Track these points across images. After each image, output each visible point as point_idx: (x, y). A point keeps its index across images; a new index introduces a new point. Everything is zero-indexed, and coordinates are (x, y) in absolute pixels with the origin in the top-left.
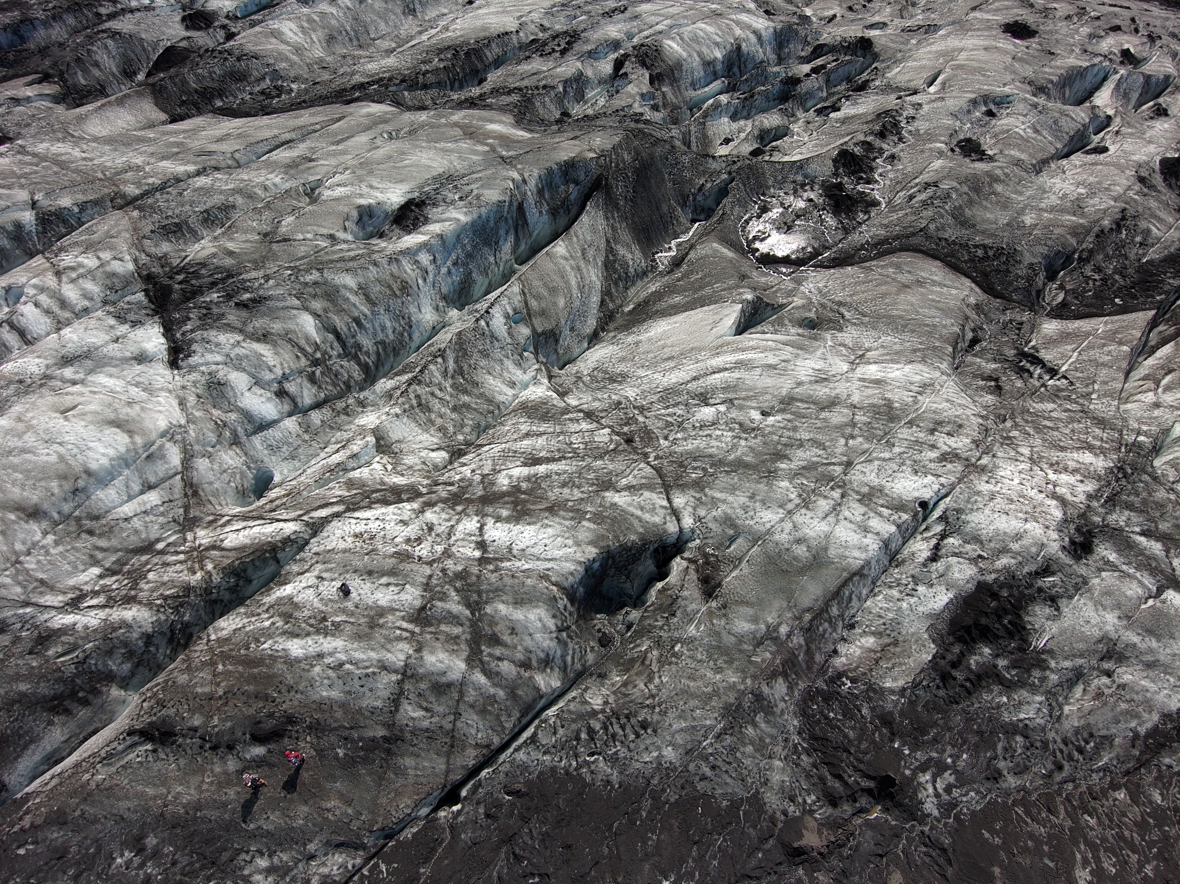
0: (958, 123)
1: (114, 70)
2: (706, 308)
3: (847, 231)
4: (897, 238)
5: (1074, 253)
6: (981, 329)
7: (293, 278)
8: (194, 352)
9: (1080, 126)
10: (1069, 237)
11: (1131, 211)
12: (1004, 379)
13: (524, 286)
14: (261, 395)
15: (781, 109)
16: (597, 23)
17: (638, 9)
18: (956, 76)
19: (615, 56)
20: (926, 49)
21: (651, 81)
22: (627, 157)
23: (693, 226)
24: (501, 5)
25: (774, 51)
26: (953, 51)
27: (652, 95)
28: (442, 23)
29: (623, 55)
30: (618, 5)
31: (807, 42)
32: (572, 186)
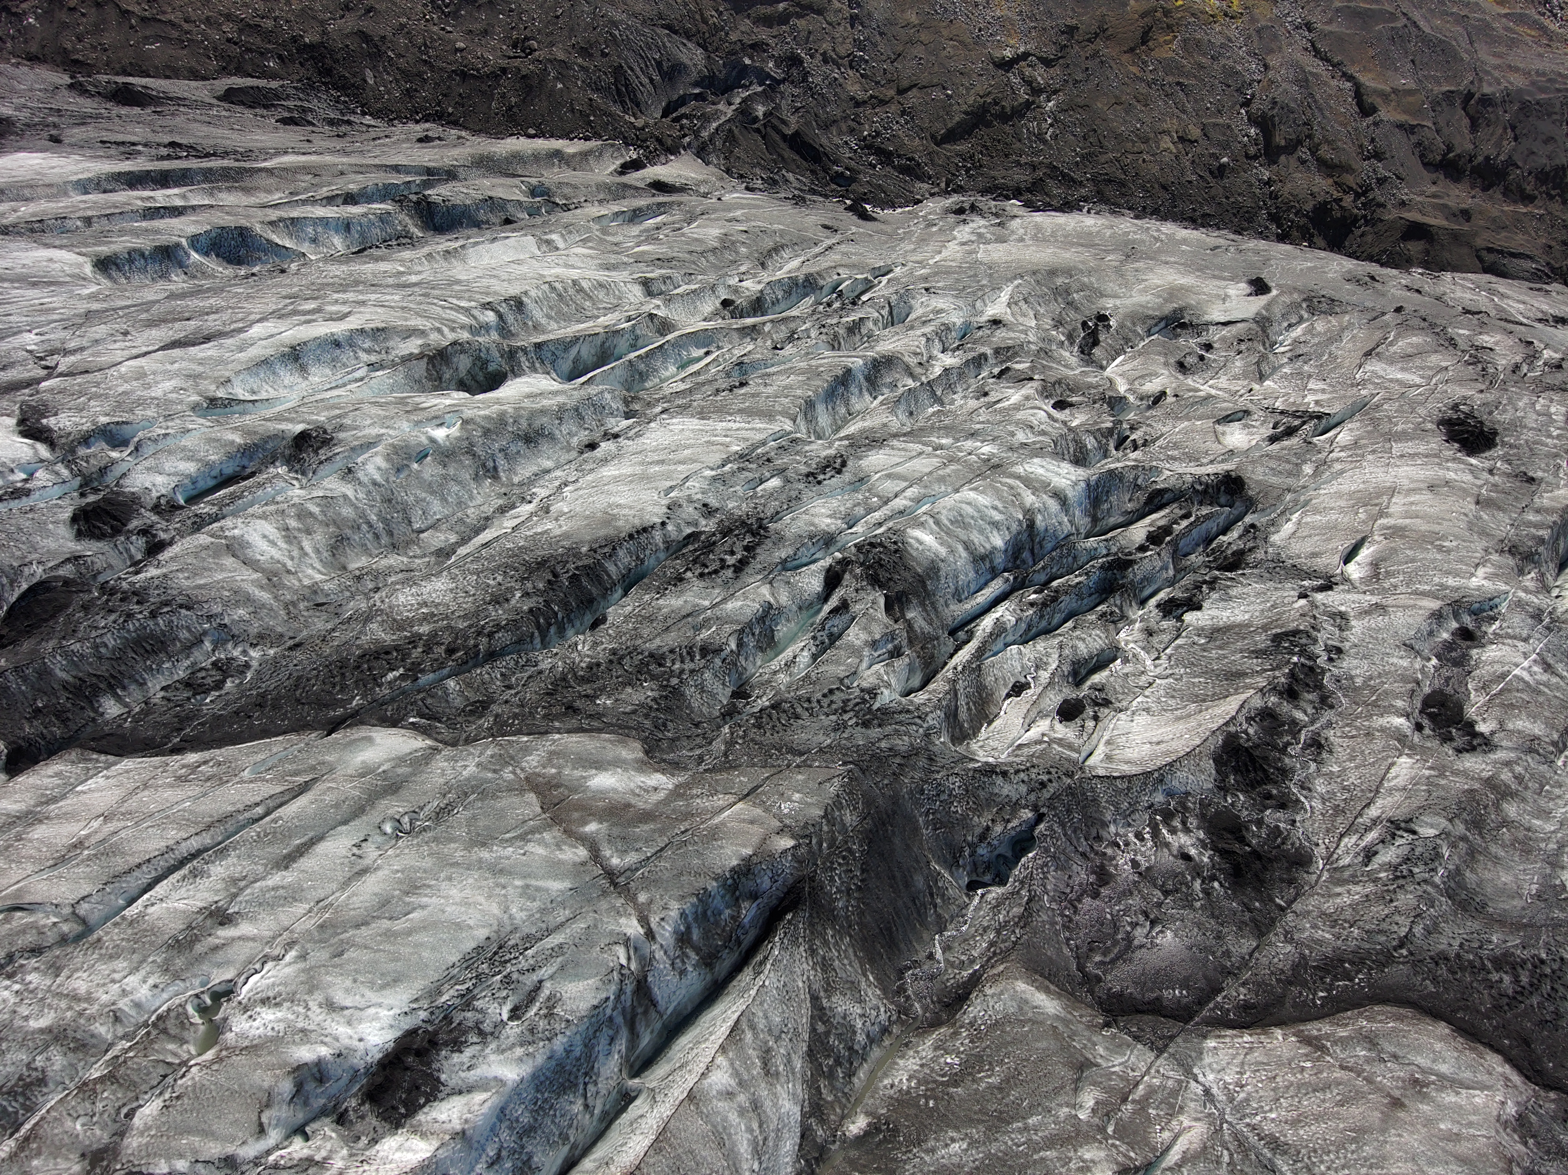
0: (1418, 663)
3: (1261, 929)
4: (1359, 959)
15: (1103, 615)
16: (798, 498)
17: (864, 463)
18: (1394, 551)
19: (827, 562)
20: (1333, 488)
21: (888, 608)
22: (850, 818)
23: (971, 898)
24: (640, 458)
25: (1086, 513)
26: (1379, 495)
27: (890, 636)
28: (541, 492)
29: (839, 562)
30: (832, 452)
31: (1138, 487)
32: (745, 905)
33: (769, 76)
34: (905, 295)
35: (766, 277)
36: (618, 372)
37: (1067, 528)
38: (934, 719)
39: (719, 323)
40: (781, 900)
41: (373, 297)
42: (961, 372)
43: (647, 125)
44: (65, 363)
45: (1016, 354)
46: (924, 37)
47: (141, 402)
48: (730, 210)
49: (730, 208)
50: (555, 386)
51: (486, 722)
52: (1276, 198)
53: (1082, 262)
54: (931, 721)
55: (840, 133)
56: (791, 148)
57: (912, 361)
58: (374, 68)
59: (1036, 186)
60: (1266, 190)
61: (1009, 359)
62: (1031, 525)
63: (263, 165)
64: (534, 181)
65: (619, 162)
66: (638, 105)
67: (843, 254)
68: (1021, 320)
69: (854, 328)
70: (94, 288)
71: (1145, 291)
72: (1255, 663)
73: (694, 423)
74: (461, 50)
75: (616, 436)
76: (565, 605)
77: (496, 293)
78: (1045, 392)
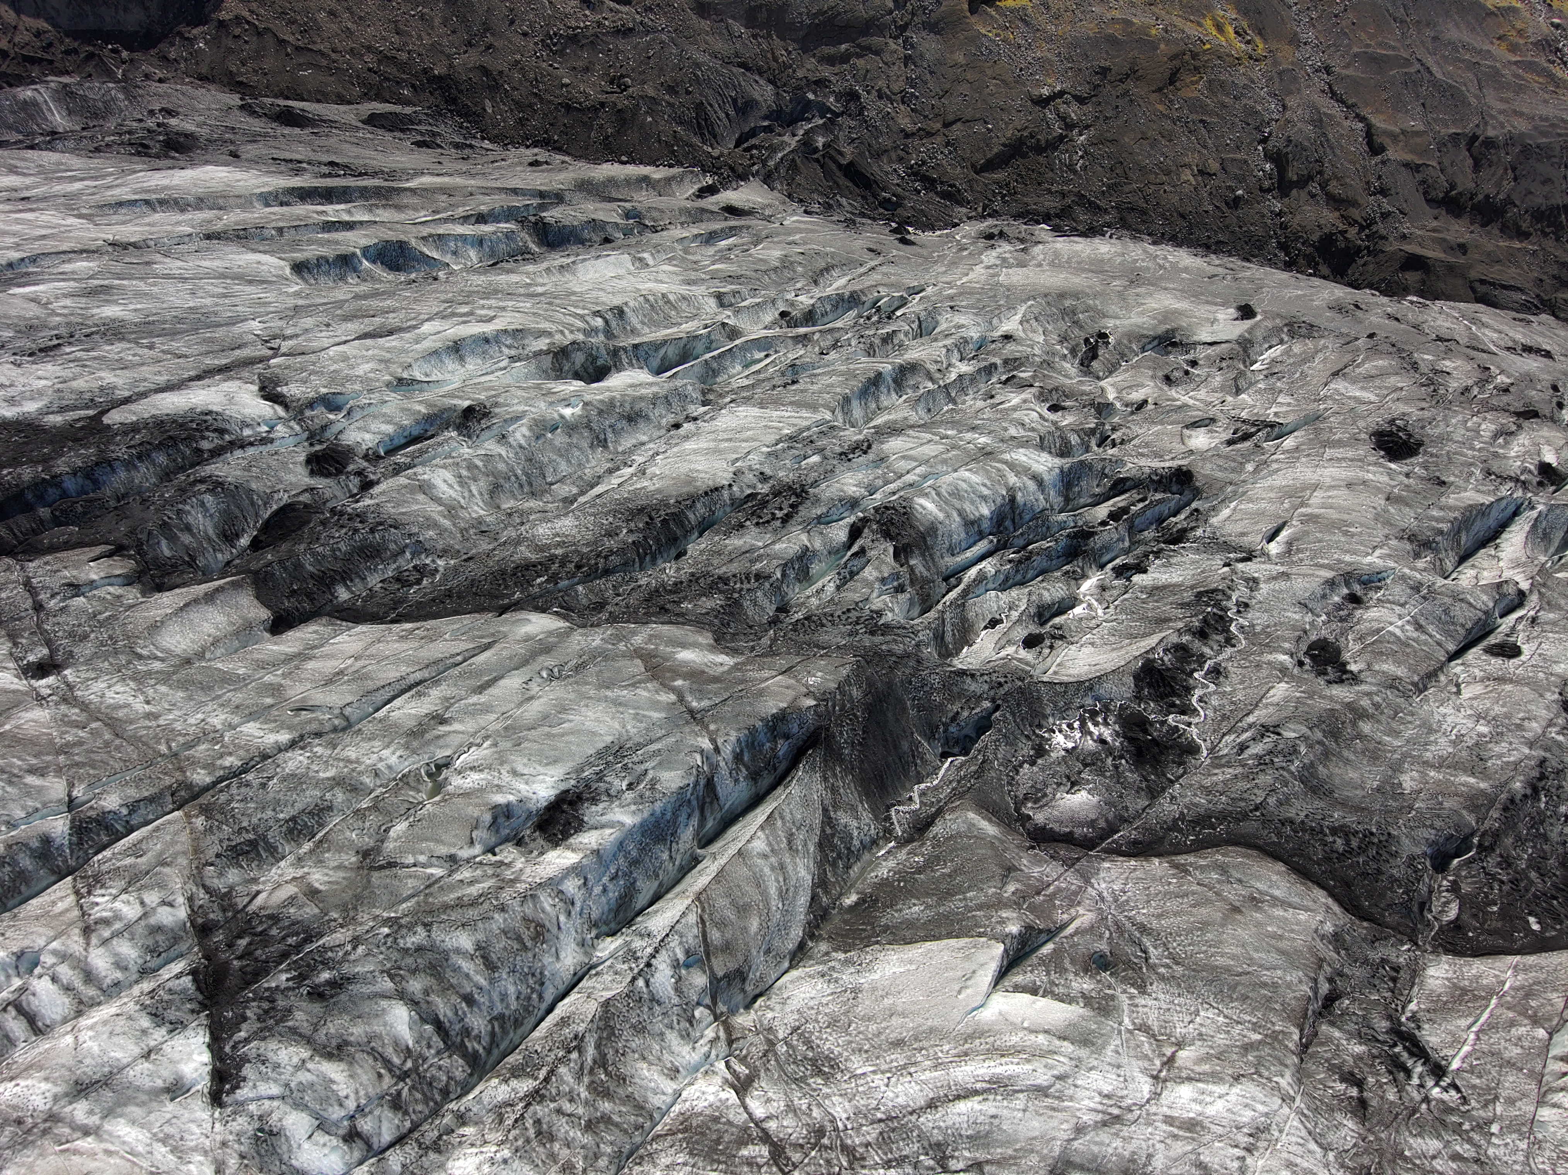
0: (1309, 618)
1: (211, 532)
2: (953, 942)
3: (1154, 793)
4: (1223, 817)
5: (1472, 834)
6: (1341, 974)
7: (390, 939)
8: (244, 1079)
9: (1480, 614)
10: (1464, 812)
11: (1553, 763)
12: (1371, 1080)
13: (703, 910)
14: (325, 1145)
15: (1067, 572)
16: (832, 471)
17: (885, 447)
18: (1306, 533)
19: (852, 519)
20: (1267, 483)
21: (896, 556)
22: (856, 693)
23: (943, 763)
24: (713, 436)
25: (1060, 493)
26: (1303, 489)
27: (896, 576)
28: (640, 459)
29: (861, 520)
30: (861, 437)
31: (1106, 476)
32: (781, 742)
33: (829, 110)
34: (933, 313)
35: (817, 293)
36: (696, 369)
37: (1042, 503)
38: (924, 635)
39: (776, 331)
40: (805, 742)
41: (510, 304)
42: (973, 379)
43: (722, 155)
44: (286, 345)
45: (1022, 365)
46: (969, 76)
47: (348, 379)
48: (790, 234)
49: (791, 232)
50: (650, 378)
51: (604, 616)
52: (1286, 228)
53: (1089, 287)
54: (921, 636)
55: (890, 161)
56: (845, 176)
57: (933, 368)
58: (492, 99)
59: (1065, 213)
60: (1277, 221)
61: (1015, 369)
62: (1013, 500)
63: (407, 185)
64: (628, 205)
65: (696, 187)
66: (715, 137)
67: (884, 274)
68: (1031, 335)
69: (887, 339)
70: (296, 288)
71: (1142, 313)
72: (1179, 612)
73: (755, 411)
74: (567, 85)
75: (695, 419)
76: (657, 540)
77: (603, 303)
78: (1042, 397)
